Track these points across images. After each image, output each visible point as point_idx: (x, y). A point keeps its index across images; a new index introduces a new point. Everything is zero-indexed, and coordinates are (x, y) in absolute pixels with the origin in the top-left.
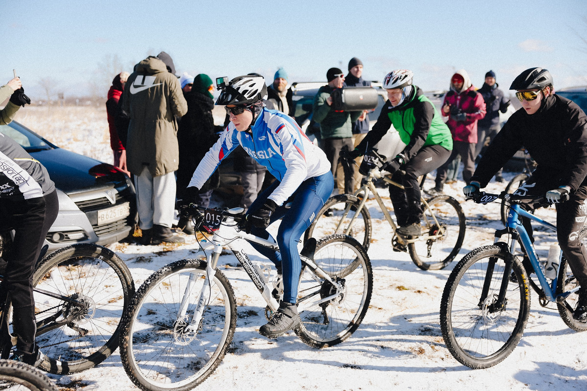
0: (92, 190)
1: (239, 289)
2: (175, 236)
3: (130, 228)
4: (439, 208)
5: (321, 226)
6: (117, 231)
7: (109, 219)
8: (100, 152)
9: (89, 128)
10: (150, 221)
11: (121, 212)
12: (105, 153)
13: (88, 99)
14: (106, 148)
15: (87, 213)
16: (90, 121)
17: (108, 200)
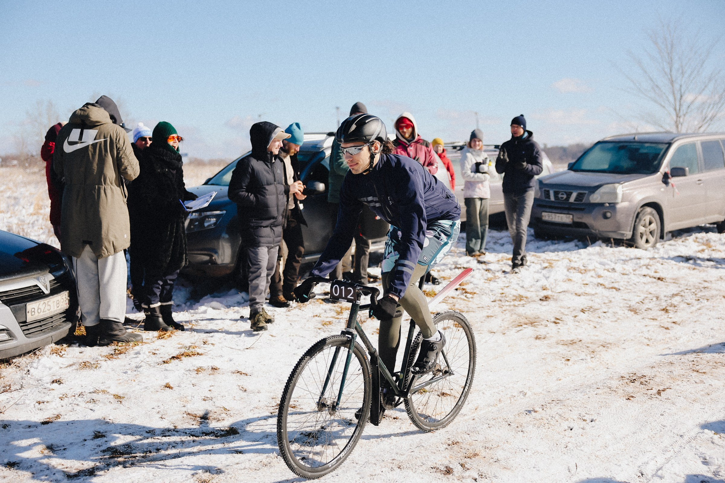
0: (19, 276)
1: (214, 400)
2: (129, 333)
3: (69, 325)
4: (464, 287)
5: (318, 315)
6: (53, 328)
7: (42, 313)
8: (30, 225)
9: (15, 195)
10: (96, 314)
11: (57, 304)
12: (36, 228)
13: (14, 158)
14: (37, 220)
15: (11, 306)
16: (16, 186)
17: (40, 289)
